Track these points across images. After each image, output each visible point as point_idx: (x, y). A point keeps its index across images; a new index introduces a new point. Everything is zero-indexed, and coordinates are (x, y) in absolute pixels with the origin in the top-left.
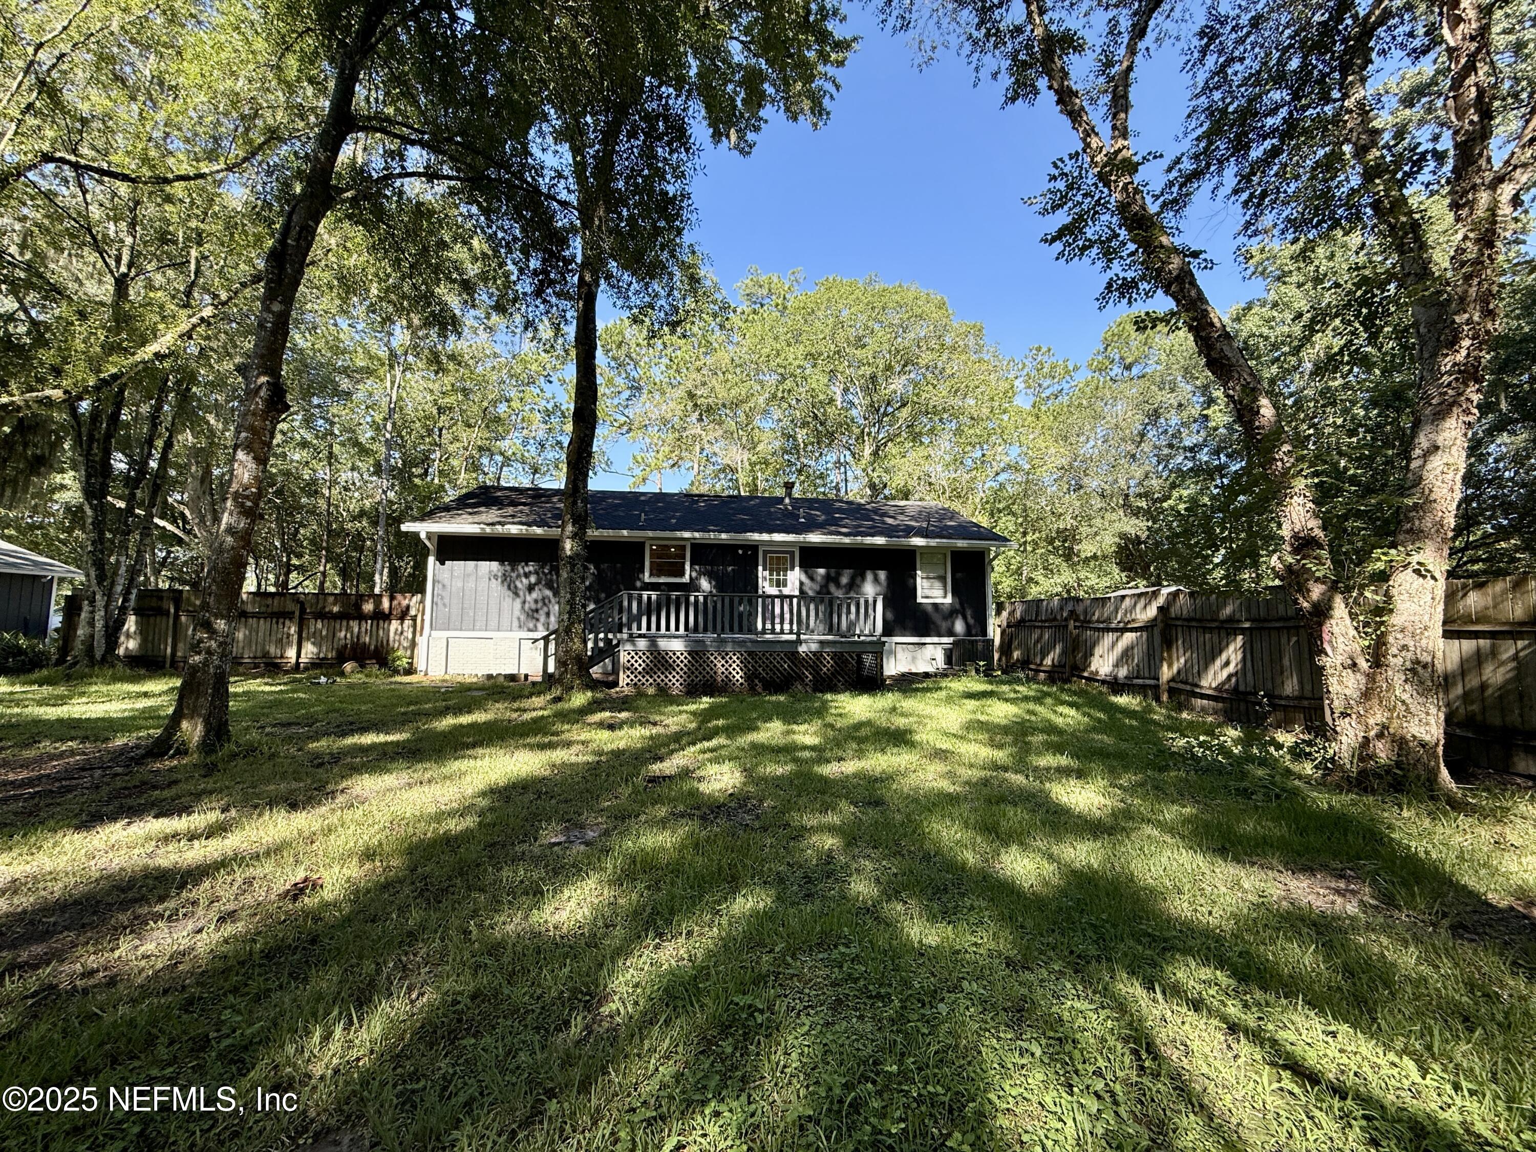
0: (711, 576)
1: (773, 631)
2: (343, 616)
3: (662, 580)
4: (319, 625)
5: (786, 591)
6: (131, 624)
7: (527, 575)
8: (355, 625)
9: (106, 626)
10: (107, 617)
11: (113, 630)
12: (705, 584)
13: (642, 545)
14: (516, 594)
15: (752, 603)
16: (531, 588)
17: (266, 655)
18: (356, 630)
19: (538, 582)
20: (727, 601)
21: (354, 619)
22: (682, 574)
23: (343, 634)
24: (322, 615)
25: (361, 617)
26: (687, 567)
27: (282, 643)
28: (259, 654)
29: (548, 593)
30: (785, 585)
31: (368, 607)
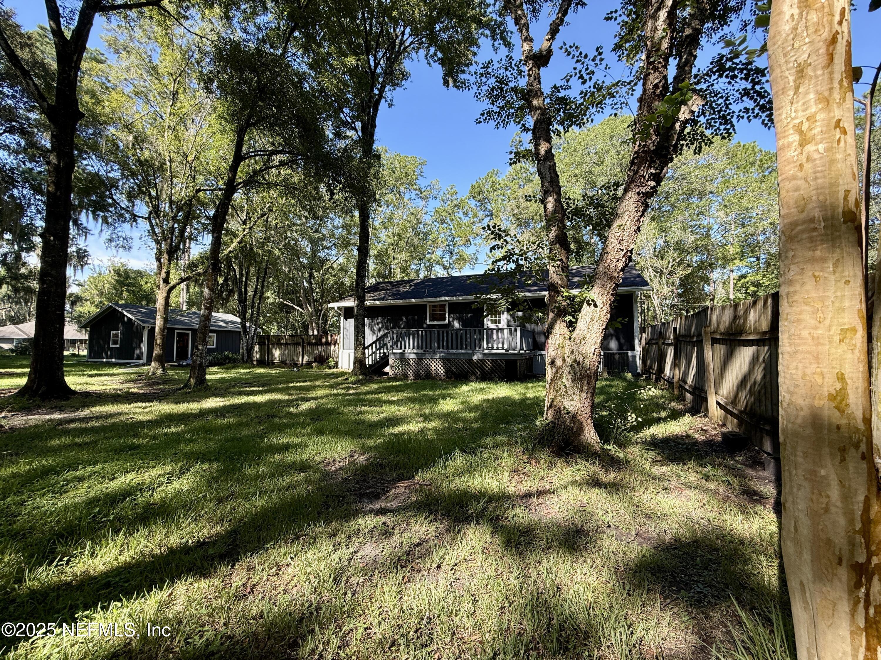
0: (459, 320)
1: (492, 348)
2: (316, 344)
3: (436, 323)
5: (500, 326)
6: (257, 348)
7: (378, 324)
8: (319, 347)
9: (247, 349)
10: (247, 346)
11: (250, 350)
12: (456, 324)
13: (426, 305)
14: (374, 333)
15: (481, 333)
16: (379, 330)
17: (293, 360)
18: (320, 350)
19: (382, 327)
20: (468, 332)
22: (445, 320)
24: (310, 344)
25: (322, 344)
26: (447, 316)
27: (298, 355)
30: (500, 323)
31: (324, 340)
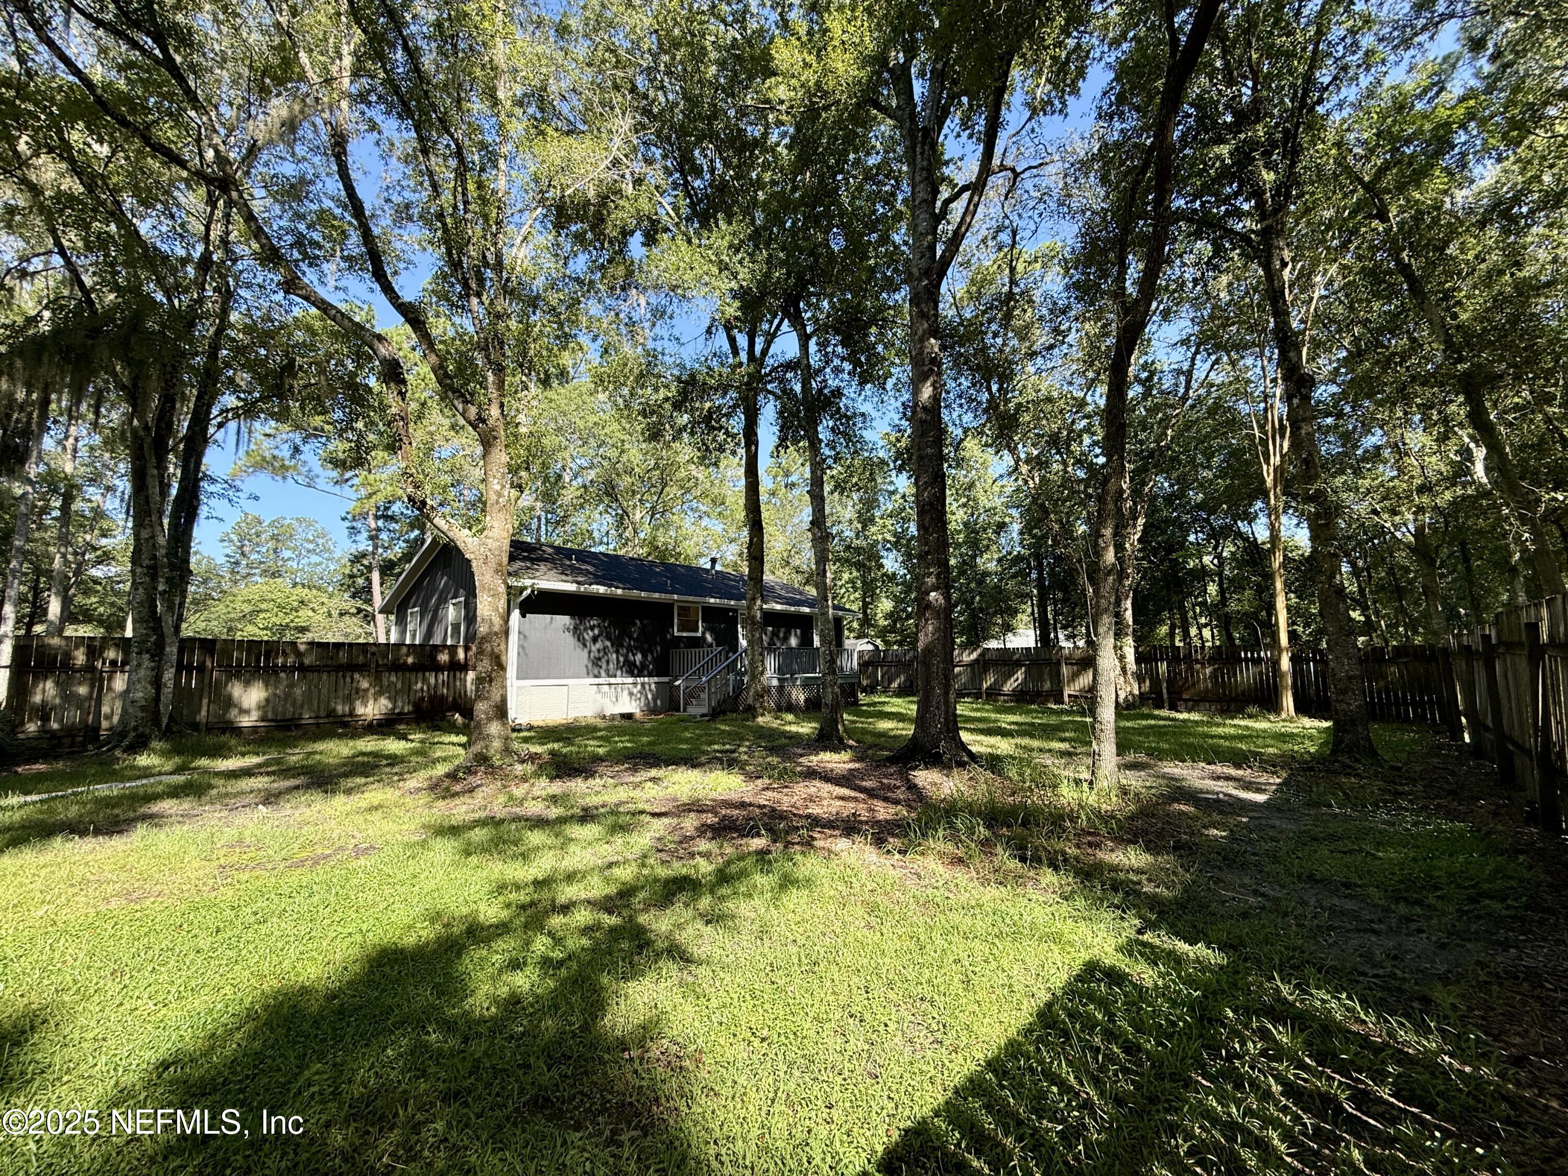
0: (712, 631)
2: (418, 668)
3: (685, 634)
4: (393, 678)
8: (431, 677)
12: (709, 637)
13: (672, 606)
14: (585, 645)
18: (432, 681)
21: (430, 670)
22: (697, 630)
23: (419, 685)
24: (395, 667)
25: (438, 668)
26: (700, 624)
28: (322, 714)
29: (608, 644)
31: (443, 658)
